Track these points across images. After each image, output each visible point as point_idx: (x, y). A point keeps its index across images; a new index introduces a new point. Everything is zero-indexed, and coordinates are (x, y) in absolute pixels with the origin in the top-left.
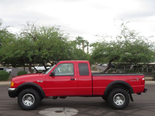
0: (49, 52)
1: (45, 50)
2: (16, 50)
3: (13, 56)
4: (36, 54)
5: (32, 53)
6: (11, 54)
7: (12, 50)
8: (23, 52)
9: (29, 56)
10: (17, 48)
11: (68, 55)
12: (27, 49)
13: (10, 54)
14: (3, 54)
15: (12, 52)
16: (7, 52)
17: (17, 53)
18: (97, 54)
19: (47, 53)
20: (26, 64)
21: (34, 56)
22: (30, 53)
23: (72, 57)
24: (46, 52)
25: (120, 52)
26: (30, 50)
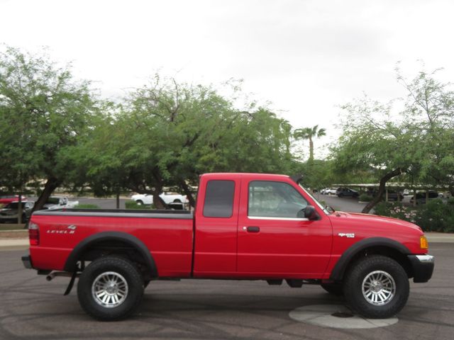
0: (218, 154)
1: (207, 148)
2: (127, 147)
3: (118, 162)
4: (181, 159)
5: (172, 155)
6: (114, 158)
7: (115, 148)
8: (147, 154)
9: (162, 164)
10: (128, 142)
11: (269, 161)
12: (155, 145)
13: (110, 159)
14: (90, 159)
15: (115, 152)
16: (102, 152)
17: (133, 154)
18: (352, 159)
19: (212, 156)
20: (147, 187)
21: (176, 163)
22: (166, 157)
23: (280, 168)
24: (209, 152)
25: (419, 153)
26: (164, 148)
